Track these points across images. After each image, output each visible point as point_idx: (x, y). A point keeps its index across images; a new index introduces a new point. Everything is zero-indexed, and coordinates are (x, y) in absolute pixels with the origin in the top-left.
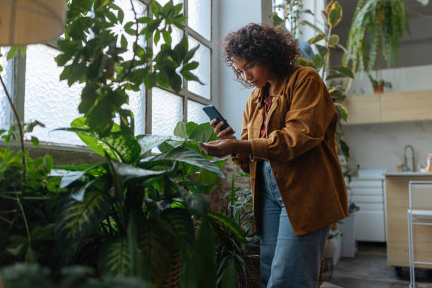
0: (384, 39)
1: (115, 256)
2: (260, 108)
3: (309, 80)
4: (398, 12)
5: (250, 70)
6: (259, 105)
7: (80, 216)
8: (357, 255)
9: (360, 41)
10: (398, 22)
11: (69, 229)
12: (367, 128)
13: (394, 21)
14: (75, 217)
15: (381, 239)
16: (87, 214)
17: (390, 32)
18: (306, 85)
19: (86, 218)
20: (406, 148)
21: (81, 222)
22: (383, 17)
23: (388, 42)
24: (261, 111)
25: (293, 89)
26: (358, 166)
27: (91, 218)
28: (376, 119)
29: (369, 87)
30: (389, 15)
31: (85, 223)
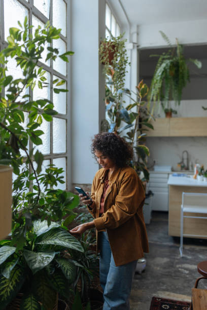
0: (173, 87)
1: (28, 308)
2: (102, 183)
3: (131, 179)
4: (183, 70)
5: (103, 160)
6: (101, 181)
7: (8, 286)
8: (151, 221)
9: (159, 88)
10: (183, 78)
11: (3, 295)
12: (161, 139)
13: (180, 76)
14: (5, 287)
15: (166, 209)
16: (11, 285)
17: (177, 82)
18: (129, 182)
19: (11, 287)
20: (183, 152)
21: (9, 290)
22: (173, 72)
23: (176, 89)
24: (102, 185)
25: (121, 183)
26: (154, 162)
27: (14, 287)
28: (166, 134)
29: (163, 115)
30: (177, 71)
31: (11, 290)
